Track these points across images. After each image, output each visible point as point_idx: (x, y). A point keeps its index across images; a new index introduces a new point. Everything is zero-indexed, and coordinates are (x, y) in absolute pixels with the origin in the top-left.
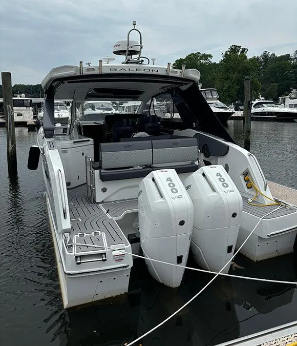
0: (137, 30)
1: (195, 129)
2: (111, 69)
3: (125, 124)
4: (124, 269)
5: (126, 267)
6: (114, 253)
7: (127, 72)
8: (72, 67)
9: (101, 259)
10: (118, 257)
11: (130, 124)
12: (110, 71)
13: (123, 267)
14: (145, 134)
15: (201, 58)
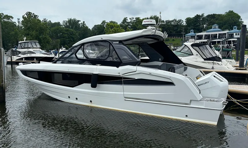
15: (4, 18)
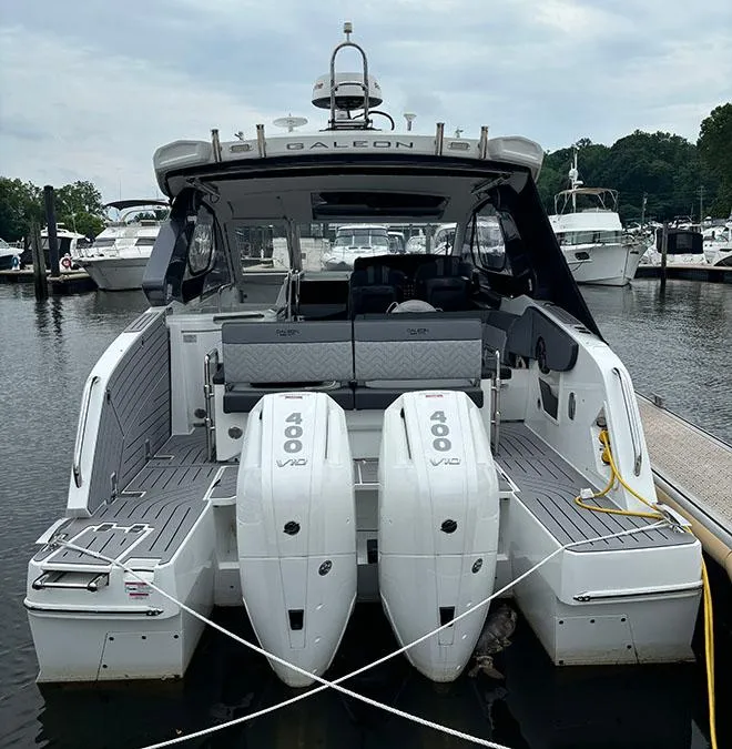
0: (354, 45)
1: (531, 295)
2: (288, 147)
3: (371, 280)
4: (149, 618)
5: (153, 613)
6: (131, 577)
7: (331, 150)
8: (193, 144)
9: (86, 586)
10: (136, 587)
11: (385, 278)
12: (286, 150)
13: (147, 613)
14: (425, 306)
